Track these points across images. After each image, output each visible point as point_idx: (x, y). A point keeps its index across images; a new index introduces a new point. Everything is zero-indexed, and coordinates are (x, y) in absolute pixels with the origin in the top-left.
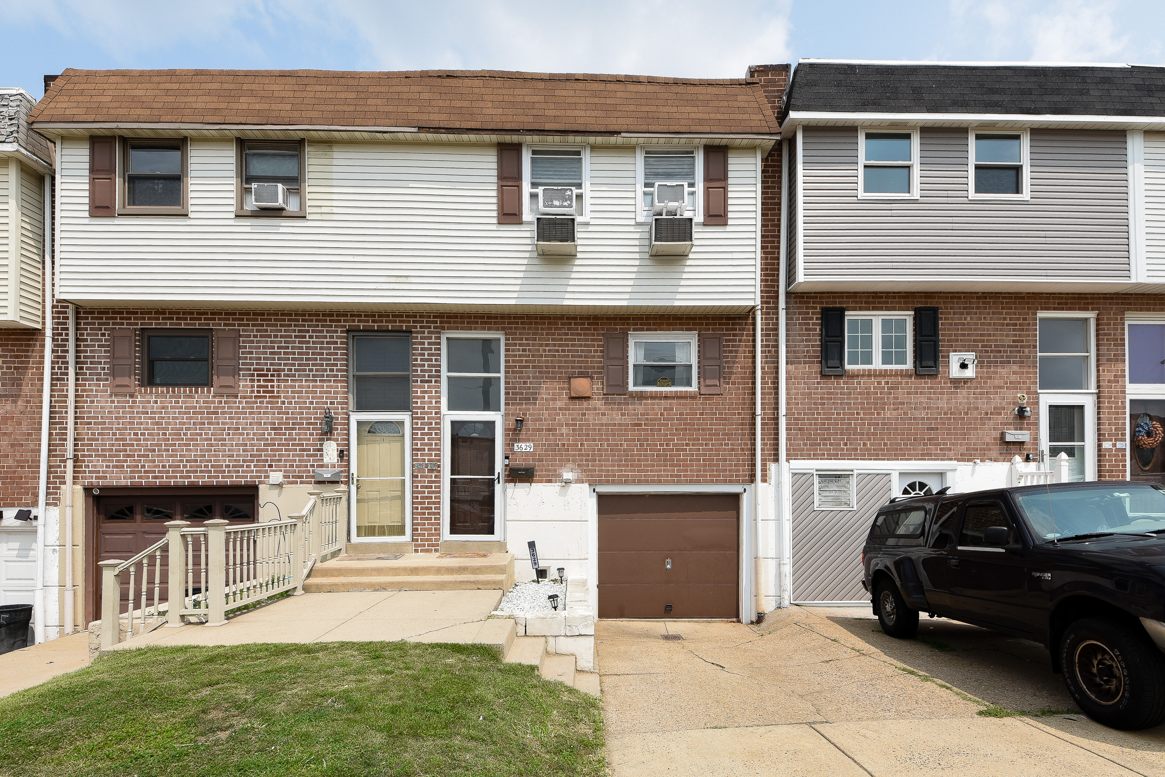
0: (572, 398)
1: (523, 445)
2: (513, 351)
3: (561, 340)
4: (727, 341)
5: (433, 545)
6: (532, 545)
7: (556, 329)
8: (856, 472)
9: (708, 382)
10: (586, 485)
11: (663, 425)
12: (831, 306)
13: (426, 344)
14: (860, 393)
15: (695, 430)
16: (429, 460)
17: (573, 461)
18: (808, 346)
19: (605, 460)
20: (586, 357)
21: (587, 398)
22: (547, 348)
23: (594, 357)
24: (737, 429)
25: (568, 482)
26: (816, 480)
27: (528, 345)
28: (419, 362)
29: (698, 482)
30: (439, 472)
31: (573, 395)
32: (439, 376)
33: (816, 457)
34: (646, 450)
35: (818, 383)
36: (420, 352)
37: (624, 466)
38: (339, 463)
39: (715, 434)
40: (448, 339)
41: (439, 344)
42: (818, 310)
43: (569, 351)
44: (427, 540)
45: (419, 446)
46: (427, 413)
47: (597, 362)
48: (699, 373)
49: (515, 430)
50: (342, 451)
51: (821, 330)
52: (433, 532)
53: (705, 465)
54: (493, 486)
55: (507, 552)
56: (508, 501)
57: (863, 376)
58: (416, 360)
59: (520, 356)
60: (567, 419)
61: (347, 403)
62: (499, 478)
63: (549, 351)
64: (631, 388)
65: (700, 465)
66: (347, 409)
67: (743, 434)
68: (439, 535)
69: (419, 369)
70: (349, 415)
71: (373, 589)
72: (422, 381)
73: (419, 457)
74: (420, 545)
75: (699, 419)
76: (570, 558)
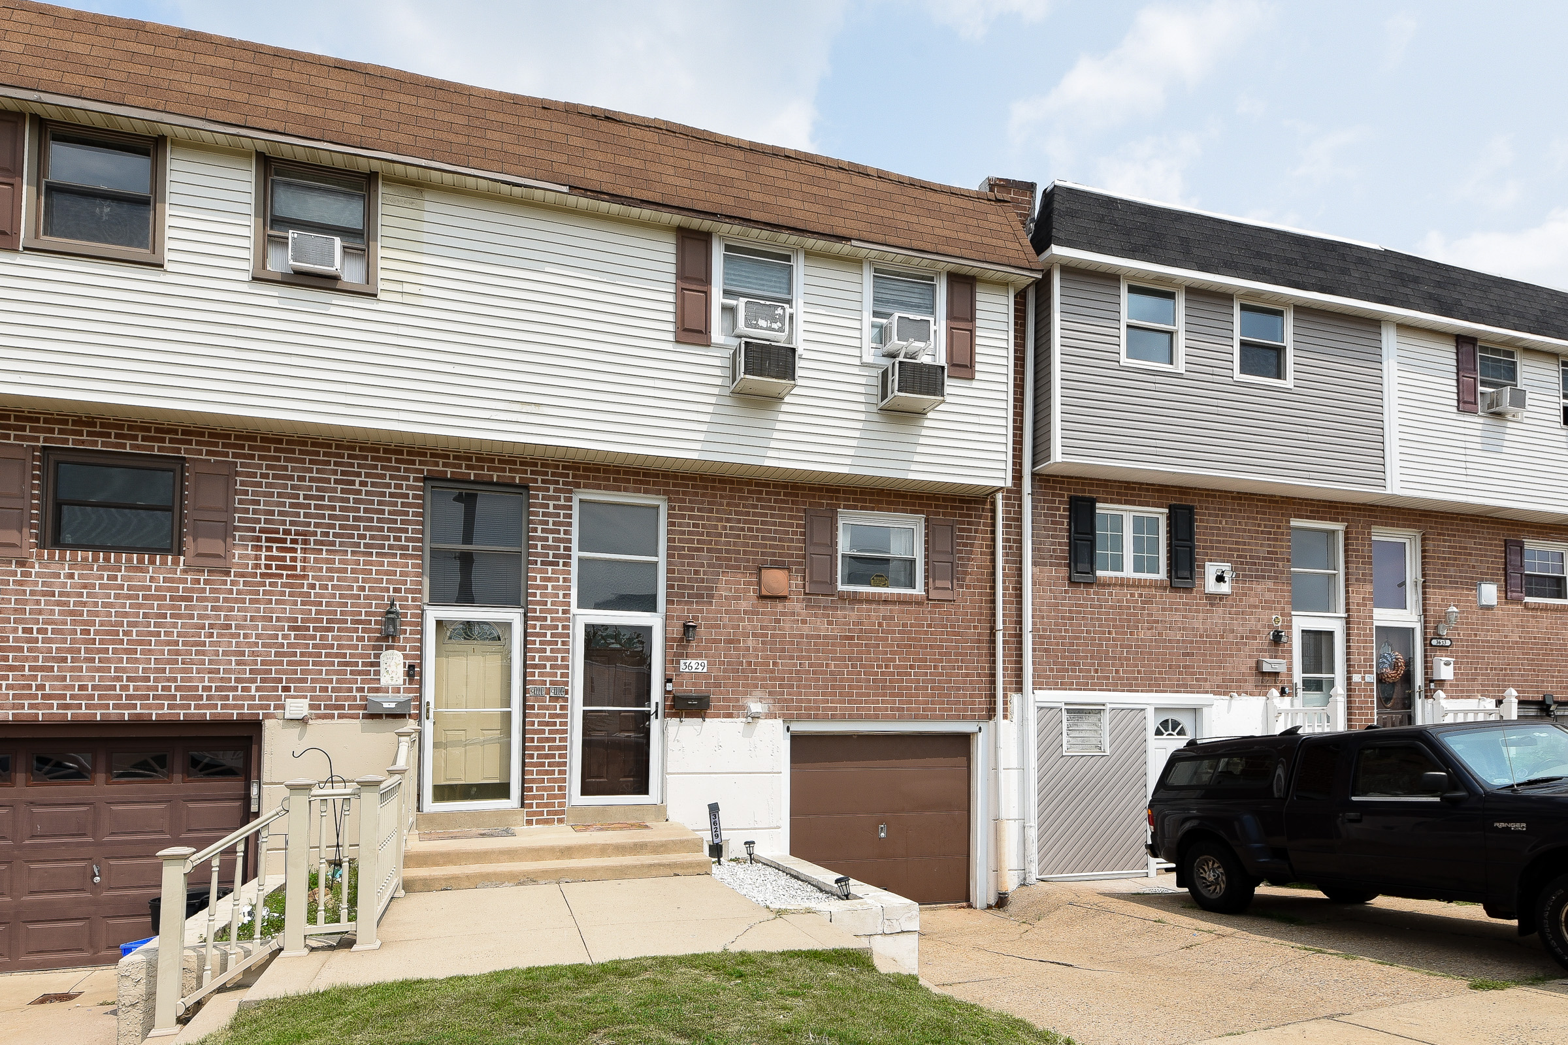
0: (762, 597)
1: (693, 663)
2: (680, 525)
3: (748, 514)
4: (961, 530)
5: (556, 813)
6: (713, 809)
7: (740, 498)
8: (1109, 706)
9: (939, 584)
10: (780, 721)
11: (882, 639)
12: (1080, 495)
13: (551, 507)
14: (1112, 607)
15: (921, 647)
16: (552, 683)
17: (762, 686)
18: (1053, 544)
19: (805, 687)
20: (781, 540)
21: (783, 598)
22: (728, 525)
23: (792, 540)
24: (972, 648)
25: (755, 717)
26: (1065, 715)
27: (702, 518)
28: (539, 533)
29: (925, 718)
30: (566, 700)
31: (764, 592)
32: (569, 557)
33: (1064, 686)
34: (859, 673)
35: (1066, 592)
36: (541, 518)
37: (831, 694)
38: (407, 686)
39: (946, 654)
40: (581, 501)
41: (570, 508)
42: (1066, 499)
43: (758, 530)
44: (546, 805)
45: (537, 662)
46: (550, 611)
47: (796, 548)
48: (926, 571)
49: (681, 640)
50: (412, 667)
51: (1069, 524)
52: (556, 792)
53: (933, 695)
54: (649, 720)
55: (667, 820)
56: (671, 744)
57: (1115, 585)
58: (535, 530)
59: (690, 533)
60: (755, 627)
61: (420, 591)
62: (656, 712)
63: (731, 528)
64: (841, 587)
65: (927, 695)
66: (421, 600)
67: (980, 655)
68: (564, 796)
69: (539, 544)
70: (423, 610)
71: (516, 882)
72: (543, 563)
73: (536, 678)
74: (535, 814)
75: (926, 633)
76: (756, 826)
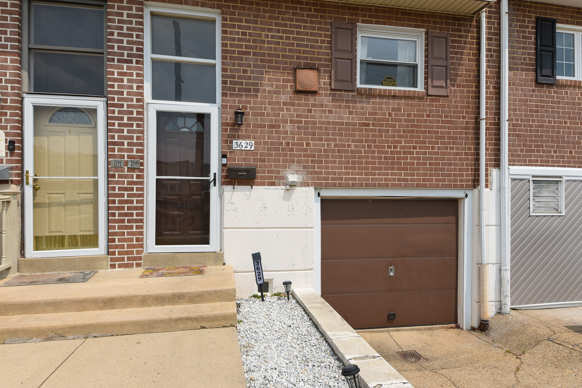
0: (298, 92)
1: (243, 143)
2: (231, 33)
3: (286, 25)
4: (453, 41)
5: (134, 259)
6: (257, 258)
7: (279, 13)
8: (565, 178)
9: (436, 83)
10: (312, 189)
11: (391, 126)
12: (544, 16)
13: (125, 15)
14: (567, 103)
15: (422, 132)
16: (129, 157)
17: (298, 162)
18: (524, 54)
19: (332, 162)
20: (312, 47)
21: (314, 93)
22: (270, 34)
23: (321, 47)
24: (461, 133)
25: (293, 185)
26: (532, 185)
27: (249, 28)
28: (116, 37)
29: (424, 187)
30: (142, 170)
31: (299, 88)
32: (142, 56)
33: (531, 163)
34: (374, 152)
35: (533, 91)
36: (117, 24)
37: (351, 168)
38: (9, 158)
39: (441, 138)
40: (151, 12)
41: (142, 17)
42: (533, 19)
43: (294, 39)
44: (127, 253)
45: (116, 140)
46: (126, 100)
47: (324, 54)
48: (426, 73)
49: (234, 125)
50: (12, 143)
51: (536, 39)
52: (135, 242)
53: (431, 170)
54: (208, 188)
55: (224, 264)
56: (226, 206)
57: (570, 86)
58: (112, 34)
59: (239, 40)
60: (292, 116)
61: (19, 82)
62: (215, 179)
63: (272, 37)
64: (359, 85)
65: (426, 169)
66: (20, 89)
67: (467, 139)
68: (142, 246)
69: (116, 45)
70: (23, 98)
72: (119, 61)
73: (116, 153)
74: (117, 259)
75: (426, 121)
76: (294, 268)
